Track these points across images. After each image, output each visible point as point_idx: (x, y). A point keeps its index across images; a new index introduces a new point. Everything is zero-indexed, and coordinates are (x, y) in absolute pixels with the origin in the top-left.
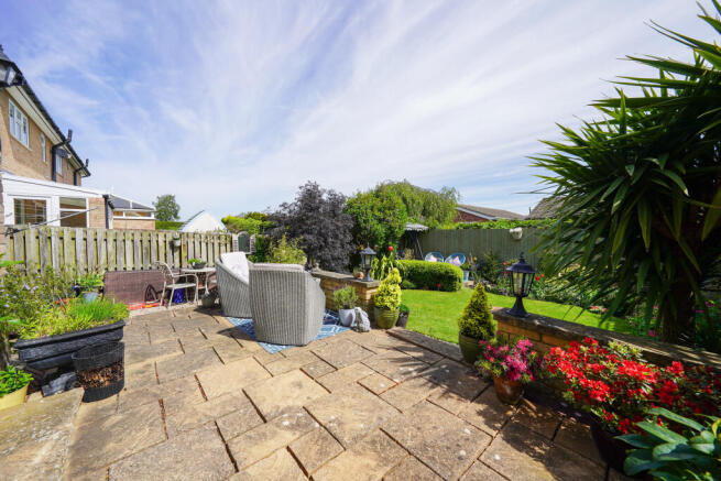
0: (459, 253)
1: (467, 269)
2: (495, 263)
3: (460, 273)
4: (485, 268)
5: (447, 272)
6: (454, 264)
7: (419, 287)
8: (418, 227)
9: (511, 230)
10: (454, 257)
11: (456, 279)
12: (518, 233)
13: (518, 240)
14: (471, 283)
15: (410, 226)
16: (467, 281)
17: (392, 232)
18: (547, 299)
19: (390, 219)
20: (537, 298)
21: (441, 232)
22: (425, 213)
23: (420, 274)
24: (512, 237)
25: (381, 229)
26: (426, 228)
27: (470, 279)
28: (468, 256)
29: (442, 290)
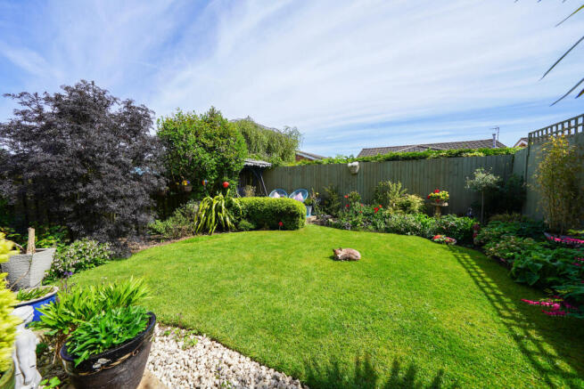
0: (302, 189)
1: (310, 205)
2: (335, 197)
3: (303, 209)
4: (326, 202)
5: (288, 209)
6: (297, 200)
7: (259, 227)
8: (260, 163)
9: (350, 165)
10: (297, 194)
11: (298, 215)
12: (355, 167)
13: (356, 174)
14: (314, 218)
15: (251, 161)
16: (310, 216)
17: (227, 165)
18: (387, 231)
19: (223, 148)
20: (377, 230)
21: (285, 169)
22: (269, 150)
23: (259, 212)
24: (350, 171)
25: (210, 161)
26: (268, 164)
27: (312, 215)
28: (310, 192)
29: (284, 228)
